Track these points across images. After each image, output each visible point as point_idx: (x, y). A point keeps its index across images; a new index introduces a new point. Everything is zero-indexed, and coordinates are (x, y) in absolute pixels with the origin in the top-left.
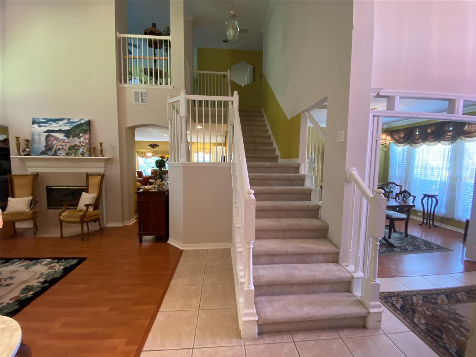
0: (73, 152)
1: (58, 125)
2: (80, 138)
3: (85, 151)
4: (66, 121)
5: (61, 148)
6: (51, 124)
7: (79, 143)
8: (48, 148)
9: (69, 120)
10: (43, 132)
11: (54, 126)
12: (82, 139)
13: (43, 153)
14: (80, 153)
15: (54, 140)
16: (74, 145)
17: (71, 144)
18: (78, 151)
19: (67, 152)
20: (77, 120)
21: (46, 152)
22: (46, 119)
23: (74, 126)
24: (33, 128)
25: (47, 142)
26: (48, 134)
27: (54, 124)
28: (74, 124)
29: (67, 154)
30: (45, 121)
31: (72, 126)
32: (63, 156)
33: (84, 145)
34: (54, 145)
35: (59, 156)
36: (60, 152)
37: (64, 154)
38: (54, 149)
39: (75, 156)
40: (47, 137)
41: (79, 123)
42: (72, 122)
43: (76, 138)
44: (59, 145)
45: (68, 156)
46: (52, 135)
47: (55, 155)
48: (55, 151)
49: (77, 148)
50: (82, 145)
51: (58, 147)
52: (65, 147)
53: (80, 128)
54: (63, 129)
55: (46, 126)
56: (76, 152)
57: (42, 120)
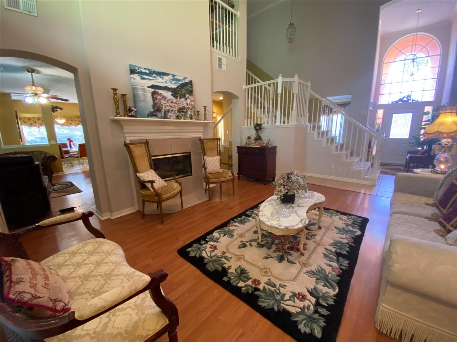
0: (182, 115)
1: (164, 81)
2: (186, 99)
3: (192, 115)
4: (170, 77)
5: (171, 109)
6: (155, 77)
7: (186, 105)
8: (157, 110)
9: (174, 76)
10: (148, 87)
11: (159, 81)
12: (188, 101)
13: (151, 115)
14: (188, 117)
15: (161, 99)
16: (182, 107)
17: (179, 106)
18: (186, 114)
19: (177, 115)
20: (181, 78)
21: (154, 113)
22: (149, 70)
23: (179, 84)
24: (134, 79)
25: (154, 101)
26: (153, 90)
27: (159, 79)
28: (179, 83)
29: (178, 117)
30: (147, 72)
31: (178, 85)
32: (174, 119)
33: (191, 107)
34: (163, 105)
35: (169, 119)
36: (169, 114)
37: (174, 117)
38: (163, 111)
39: (185, 119)
40: (153, 94)
41: (184, 82)
42: (177, 80)
43: (183, 99)
44: (167, 106)
45: (178, 119)
46: (158, 92)
47: (165, 117)
48: (165, 113)
49: (185, 111)
50: (189, 108)
51: (168, 108)
52: (174, 109)
53: (185, 88)
54: (169, 87)
55: (150, 80)
56: (185, 115)
57: (144, 71)
